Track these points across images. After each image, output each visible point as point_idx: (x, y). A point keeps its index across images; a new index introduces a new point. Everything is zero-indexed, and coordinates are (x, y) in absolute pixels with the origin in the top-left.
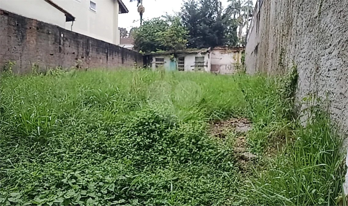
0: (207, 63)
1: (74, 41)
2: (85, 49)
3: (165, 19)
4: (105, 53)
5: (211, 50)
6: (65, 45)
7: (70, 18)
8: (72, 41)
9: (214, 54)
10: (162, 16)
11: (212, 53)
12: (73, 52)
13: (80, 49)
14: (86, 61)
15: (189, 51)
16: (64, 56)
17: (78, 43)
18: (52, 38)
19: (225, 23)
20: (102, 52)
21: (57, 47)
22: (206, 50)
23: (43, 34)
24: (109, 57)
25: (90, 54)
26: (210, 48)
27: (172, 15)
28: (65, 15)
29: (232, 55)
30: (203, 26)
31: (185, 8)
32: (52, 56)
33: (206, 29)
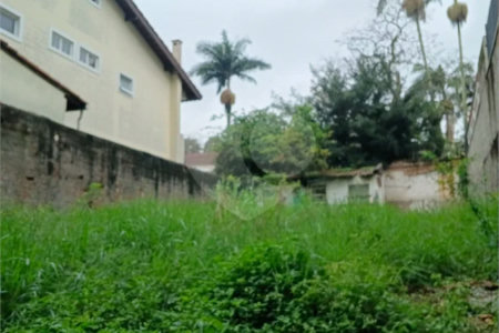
0: (377, 197)
1: (83, 151)
2: (106, 170)
3: (278, 112)
4: (151, 178)
5: (385, 168)
6: (63, 159)
7: (75, 103)
8: (79, 152)
9: (392, 178)
10: (274, 106)
11: (388, 176)
12: (79, 174)
13: (97, 168)
14: (108, 194)
15: (335, 172)
16: (57, 182)
17: (91, 157)
18: (32, 143)
19: (412, 110)
20: (146, 176)
21: (43, 163)
22: (371, 170)
23: (12, 133)
24: (160, 187)
25: (119, 180)
26: (379, 166)
27: (293, 102)
28: (66, 97)
29: (436, 176)
30: (360, 120)
31: (320, 89)
32: (31, 182)
33: (367, 126)
